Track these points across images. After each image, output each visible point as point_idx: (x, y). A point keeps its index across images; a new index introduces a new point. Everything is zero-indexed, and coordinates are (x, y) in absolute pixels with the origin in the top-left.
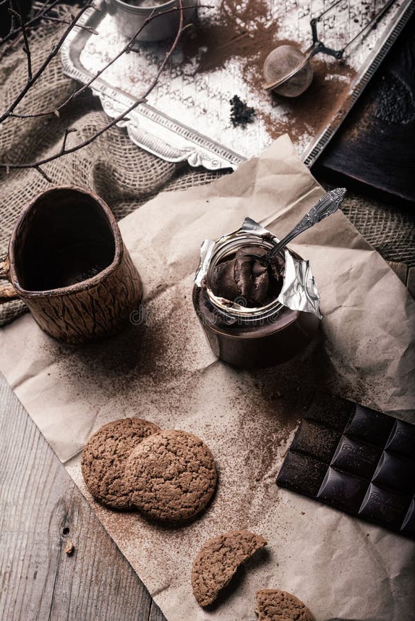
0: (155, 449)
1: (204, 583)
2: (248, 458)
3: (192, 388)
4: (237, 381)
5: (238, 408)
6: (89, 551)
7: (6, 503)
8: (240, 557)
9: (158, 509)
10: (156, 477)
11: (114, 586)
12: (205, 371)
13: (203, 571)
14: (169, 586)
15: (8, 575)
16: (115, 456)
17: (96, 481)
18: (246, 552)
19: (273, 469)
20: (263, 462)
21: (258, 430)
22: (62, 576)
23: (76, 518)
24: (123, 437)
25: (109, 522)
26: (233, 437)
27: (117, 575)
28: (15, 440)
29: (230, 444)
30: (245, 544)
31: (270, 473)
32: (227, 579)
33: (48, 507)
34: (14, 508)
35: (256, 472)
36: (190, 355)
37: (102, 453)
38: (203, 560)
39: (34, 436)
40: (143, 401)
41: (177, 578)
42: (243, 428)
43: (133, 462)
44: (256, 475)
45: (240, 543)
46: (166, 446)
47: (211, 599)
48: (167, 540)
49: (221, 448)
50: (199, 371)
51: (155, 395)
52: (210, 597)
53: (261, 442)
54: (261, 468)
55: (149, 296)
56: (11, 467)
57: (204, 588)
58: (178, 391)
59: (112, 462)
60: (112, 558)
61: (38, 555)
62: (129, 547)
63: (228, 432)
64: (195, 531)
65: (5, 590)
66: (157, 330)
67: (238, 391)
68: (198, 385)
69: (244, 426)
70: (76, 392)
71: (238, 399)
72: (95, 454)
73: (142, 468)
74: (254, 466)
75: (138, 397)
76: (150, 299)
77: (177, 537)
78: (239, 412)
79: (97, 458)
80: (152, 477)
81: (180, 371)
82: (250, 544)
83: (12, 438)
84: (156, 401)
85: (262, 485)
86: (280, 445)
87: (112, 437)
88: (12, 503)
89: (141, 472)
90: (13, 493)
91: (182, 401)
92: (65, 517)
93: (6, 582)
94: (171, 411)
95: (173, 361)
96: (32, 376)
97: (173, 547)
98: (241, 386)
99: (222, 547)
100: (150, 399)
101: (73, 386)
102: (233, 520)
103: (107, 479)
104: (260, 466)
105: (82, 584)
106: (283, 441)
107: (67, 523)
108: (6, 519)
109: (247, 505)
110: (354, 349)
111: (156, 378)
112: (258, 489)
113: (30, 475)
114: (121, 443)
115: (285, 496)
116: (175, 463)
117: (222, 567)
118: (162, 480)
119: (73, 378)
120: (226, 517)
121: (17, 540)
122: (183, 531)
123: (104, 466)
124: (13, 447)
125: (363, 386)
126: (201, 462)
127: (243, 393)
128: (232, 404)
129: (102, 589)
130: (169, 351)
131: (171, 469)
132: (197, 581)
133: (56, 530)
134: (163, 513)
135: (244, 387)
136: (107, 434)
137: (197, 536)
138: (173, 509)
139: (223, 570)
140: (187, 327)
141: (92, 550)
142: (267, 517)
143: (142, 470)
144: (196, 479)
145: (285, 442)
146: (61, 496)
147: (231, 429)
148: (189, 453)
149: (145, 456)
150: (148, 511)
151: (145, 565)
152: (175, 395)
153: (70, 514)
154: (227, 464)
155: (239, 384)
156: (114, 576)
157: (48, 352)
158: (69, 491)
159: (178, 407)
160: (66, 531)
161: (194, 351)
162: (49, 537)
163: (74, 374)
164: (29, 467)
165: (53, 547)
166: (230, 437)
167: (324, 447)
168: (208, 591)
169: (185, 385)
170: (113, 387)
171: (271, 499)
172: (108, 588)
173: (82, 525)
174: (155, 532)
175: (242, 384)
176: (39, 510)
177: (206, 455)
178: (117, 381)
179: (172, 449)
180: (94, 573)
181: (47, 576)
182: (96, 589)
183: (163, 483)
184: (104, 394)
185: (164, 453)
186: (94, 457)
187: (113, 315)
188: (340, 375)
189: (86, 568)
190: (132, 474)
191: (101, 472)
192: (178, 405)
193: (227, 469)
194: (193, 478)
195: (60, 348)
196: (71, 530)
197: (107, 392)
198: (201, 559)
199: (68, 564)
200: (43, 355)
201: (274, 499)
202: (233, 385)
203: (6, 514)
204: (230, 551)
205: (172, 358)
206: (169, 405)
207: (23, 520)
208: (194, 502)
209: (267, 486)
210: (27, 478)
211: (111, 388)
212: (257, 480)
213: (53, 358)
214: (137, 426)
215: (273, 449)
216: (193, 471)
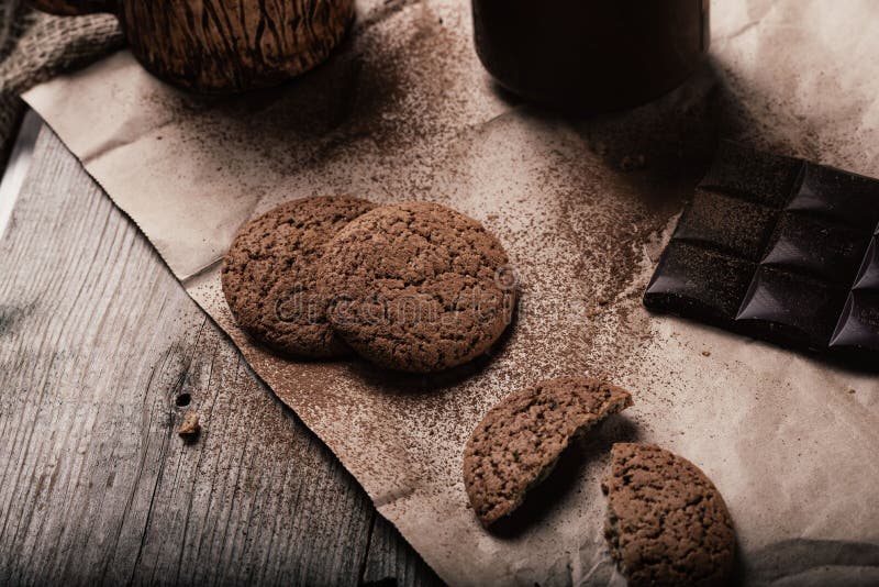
0: (385, 226)
1: (495, 472)
2: (582, 265)
3: (457, 156)
4: (552, 142)
5: (556, 184)
6: (235, 434)
7: (55, 354)
8: (576, 418)
9: (390, 337)
10: (388, 277)
11: (287, 495)
12: (484, 129)
13: (491, 449)
14: (413, 490)
15: (48, 480)
16: (295, 253)
17: (254, 296)
18: (588, 409)
19: (636, 282)
20: (614, 271)
21: (600, 217)
22: (169, 480)
23: (205, 378)
24: (313, 220)
25: (279, 377)
26: (548, 230)
27: (294, 475)
28: (81, 248)
29: (543, 243)
30: (585, 394)
31: (629, 290)
32: (546, 459)
33: (145, 358)
34: (71, 363)
35: (599, 291)
36: (452, 104)
37: (268, 247)
38: (491, 430)
39: (123, 241)
40: (356, 176)
41: (429, 479)
42: (569, 217)
43: (336, 250)
44: (599, 294)
45: (574, 394)
46: (409, 224)
47: (511, 502)
48: (407, 412)
49: (521, 252)
50: (472, 128)
51: (381, 168)
52: (508, 497)
53: (608, 237)
54: (609, 283)
55: (370, 17)
56: (70, 292)
57: (493, 482)
58: (429, 160)
59: (290, 262)
60: (283, 446)
61: (117, 444)
62: (324, 419)
63: (535, 224)
64: (469, 393)
65: (40, 509)
66: (384, 67)
67: (554, 156)
68: (470, 153)
69: (570, 213)
70: (214, 166)
71: (556, 170)
72: (253, 251)
73: (356, 257)
74: (594, 279)
75: (344, 171)
76: (370, 22)
77: (430, 406)
78: (557, 191)
79: (257, 257)
80: (378, 277)
81: (433, 128)
82: (597, 395)
83: (74, 246)
84: (383, 177)
85: (614, 310)
86: (648, 241)
87: (291, 222)
88: (66, 354)
89: (355, 266)
90: (71, 336)
91: (437, 178)
92: (183, 376)
93: (44, 494)
94: (414, 195)
95: (419, 112)
96: (124, 143)
97: (420, 425)
98: (561, 149)
99: (531, 404)
100: (370, 174)
101: (210, 155)
102: (552, 371)
103: (279, 292)
104: (608, 278)
105: (216, 494)
106: (654, 234)
107: (186, 386)
108: (52, 380)
109: (583, 346)
110: (791, 86)
111: (383, 140)
112: (606, 319)
113: (110, 305)
114: (311, 231)
115: (665, 327)
116: (428, 254)
117: (534, 438)
118: (400, 283)
119: (209, 142)
120: (537, 365)
121: (72, 418)
122: (442, 394)
123: (271, 270)
124: (76, 261)
125: (814, 147)
126: (484, 258)
127: (565, 160)
128: (543, 180)
129: (260, 503)
130: (409, 96)
131: (419, 263)
132: (478, 471)
133: (159, 401)
134: (401, 347)
135: (567, 151)
136: (280, 217)
137: (474, 403)
138: (422, 338)
139: (538, 444)
140: (445, 64)
141: (239, 432)
142: (628, 366)
143: (358, 262)
144: (472, 287)
145: (660, 236)
146: (175, 339)
147: (542, 218)
148: (457, 239)
149: (362, 238)
150: (367, 341)
151: (359, 450)
152: (422, 168)
153: (192, 370)
154: (537, 277)
155: (556, 146)
156: (288, 479)
157: (160, 106)
158: (193, 332)
159: (428, 189)
160: (184, 400)
161: (461, 99)
162: (145, 411)
163: (212, 136)
164: (110, 291)
165: (153, 429)
166: (541, 232)
167: (744, 231)
168: (503, 487)
169: (444, 151)
170: (293, 156)
171: (633, 334)
172: (275, 499)
173: (220, 387)
174: (381, 397)
175: (563, 145)
176: (126, 364)
177: (493, 247)
178: (300, 148)
179: (420, 229)
180: (244, 473)
181: (137, 482)
182: (247, 502)
183: (401, 289)
184: (274, 168)
185: (403, 235)
186: (250, 257)
187: (300, 11)
188: (765, 126)
189: (225, 464)
190: (334, 270)
191: (265, 280)
192: (428, 184)
193: (537, 286)
194: (466, 284)
195: (183, 101)
196: (193, 397)
197: (280, 166)
198: (487, 429)
199: (185, 458)
200: (149, 110)
201: (641, 335)
202: (543, 148)
203: (53, 372)
204: (552, 409)
205: (416, 107)
206: (409, 185)
207: (89, 382)
208: (470, 328)
209: (623, 313)
210: (102, 310)
211: (288, 159)
212: (602, 304)
213: (168, 115)
214: (343, 204)
215: (635, 250)
216: (467, 273)
